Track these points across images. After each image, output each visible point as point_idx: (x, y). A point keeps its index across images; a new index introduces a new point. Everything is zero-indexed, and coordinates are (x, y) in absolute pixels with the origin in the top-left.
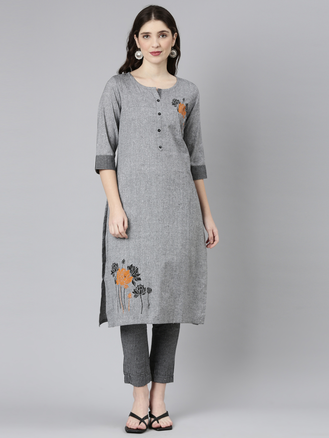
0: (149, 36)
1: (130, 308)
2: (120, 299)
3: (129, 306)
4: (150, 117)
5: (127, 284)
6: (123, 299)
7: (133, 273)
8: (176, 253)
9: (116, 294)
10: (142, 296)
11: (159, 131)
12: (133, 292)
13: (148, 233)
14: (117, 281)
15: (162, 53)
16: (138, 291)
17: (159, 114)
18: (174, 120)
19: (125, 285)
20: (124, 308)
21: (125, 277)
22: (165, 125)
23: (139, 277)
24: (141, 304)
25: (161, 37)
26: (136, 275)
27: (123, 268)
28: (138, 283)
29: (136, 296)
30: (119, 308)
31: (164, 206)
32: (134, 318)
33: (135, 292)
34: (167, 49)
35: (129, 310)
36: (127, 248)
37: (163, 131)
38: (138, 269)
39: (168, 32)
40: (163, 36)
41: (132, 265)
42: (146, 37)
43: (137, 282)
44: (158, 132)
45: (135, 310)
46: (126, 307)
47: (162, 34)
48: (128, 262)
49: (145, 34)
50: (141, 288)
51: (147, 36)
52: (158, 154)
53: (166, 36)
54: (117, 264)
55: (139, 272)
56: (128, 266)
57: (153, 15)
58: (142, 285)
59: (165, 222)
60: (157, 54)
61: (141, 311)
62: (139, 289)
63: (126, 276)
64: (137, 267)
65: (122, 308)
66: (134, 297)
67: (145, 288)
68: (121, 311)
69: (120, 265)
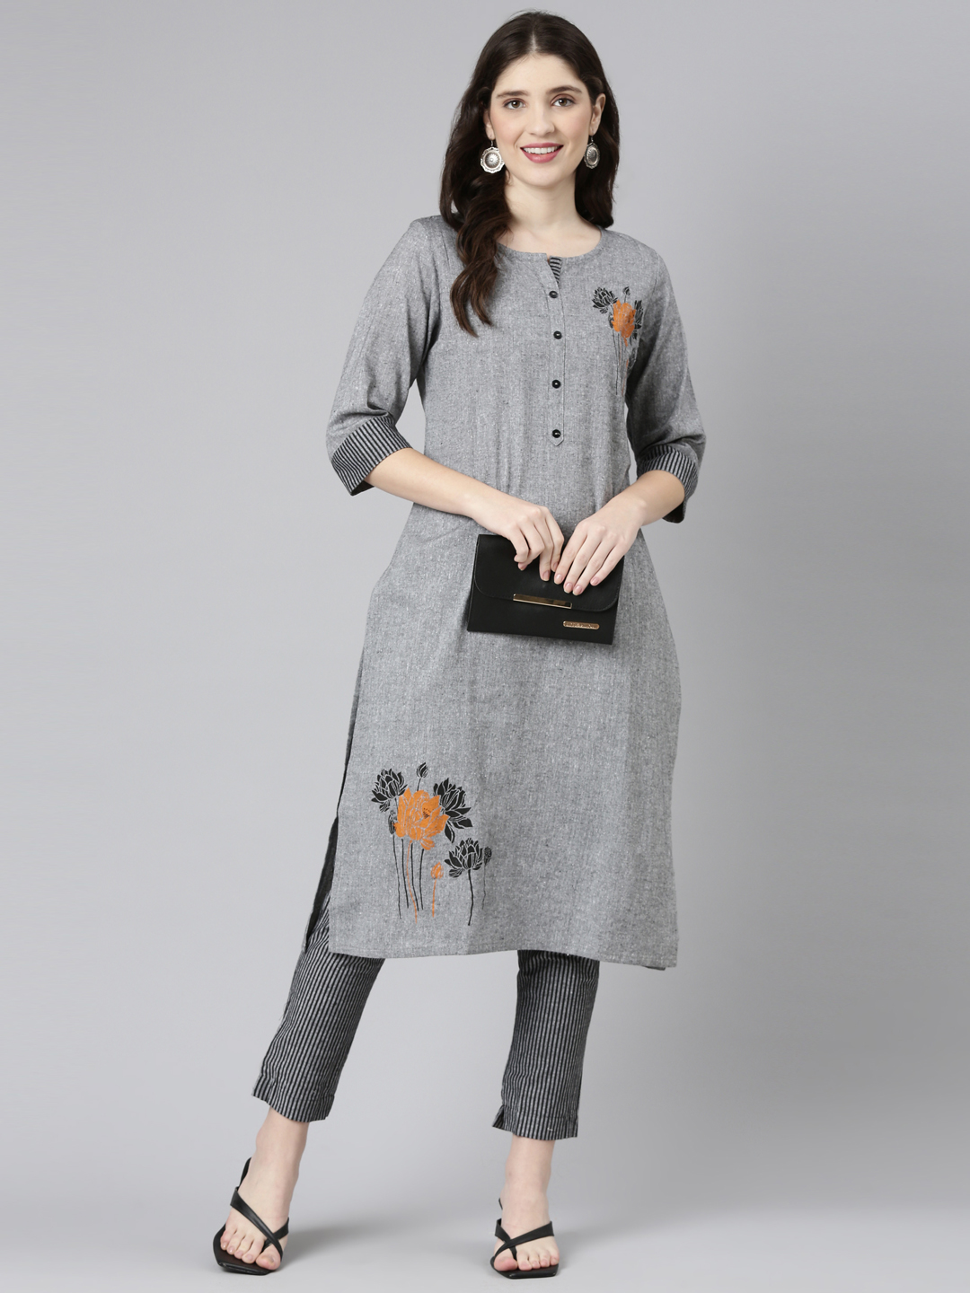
0: (523, 102)
1: (436, 907)
2: (408, 880)
3: (433, 902)
4: (532, 342)
5: (430, 835)
6: (416, 880)
7: (448, 805)
8: (577, 750)
9: (394, 862)
10: (473, 873)
11: (556, 384)
12: (447, 861)
13: (497, 688)
14: (401, 824)
16: (461, 858)
17: (558, 335)
18: (602, 351)
19: (425, 840)
20: (420, 906)
21: (427, 816)
22: (576, 369)
23: (467, 816)
24: (469, 898)
25: (557, 104)
26: (459, 810)
27: (419, 792)
28: (461, 834)
29: (454, 874)
30: (403, 904)
32: (448, 937)
33: (452, 860)
34: (576, 138)
35: (433, 913)
36: (434, 730)
37: (570, 386)
38: (463, 792)
39: (578, 91)
40: (564, 102)
41: (447, 782)
42: (513, 105)
43: (460, 830)
44: (554, 390)
45: (451, 914)
46: (426, 903)
47: (561, 97)
48: (436, 772)
49: (509, 97)
50: (471, 849)
51: (517, 103)
52: (548, 455)
53: (573, 101)
54: (399, 774)
55: (468, 802)
56: (436, 785)
57: (533, 40)
58: (475, 840)
59: (551, 657)
61: (467, 917)
62: (464, 853)
63: (428, 812)
64: (460, 788)
65: (413, 906)
66: (451, 875)
67: (481, 850)
68: (409, 914)
69: (411, 780)
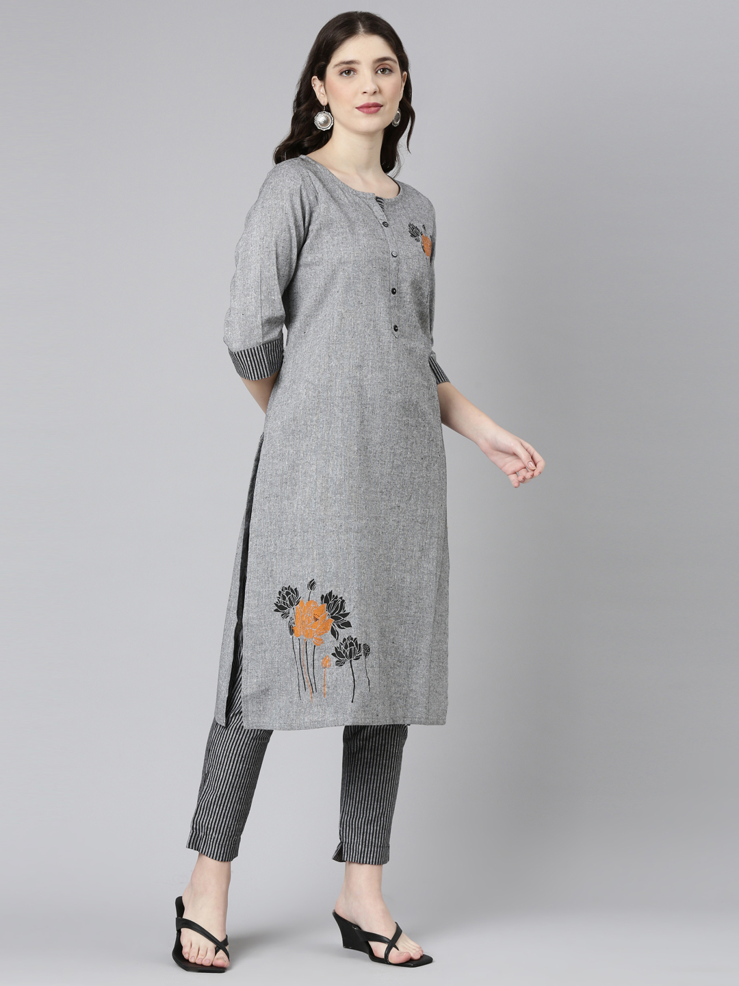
0: (354, 70)
1: (326, 689)
2: (305, 670)
3: (324, 685)
5: (320, 635)
6: (311, 669)
7: (332, 611)
9: (293, 657)
10: (353, 662)
11: (394, 291)
12: (333, 654)
13: (364, 521)
14: (297, 628)
15: (382, 108)
16: (344, 651)
17: (394, 255)
19: (316, 638)
20: (314, 690)
21: (316, 620)
22: (405, 280)
23: (347, 619)
24: (352, 682)
25: (379, 72)
26: (341, 615)
27: (310, 601)
28: (344, 633)
29: (339, 663)
30: (302, 688)
31: (393, 462)
32: (336, 712)
33: (337, 653)
34: (392, 99)
35: (325, 694)
36: (319, 554)
37: (400, 293)
38: (343, 601)
39: (395, 62)
40: (384, 70)
41: (331, 593)
42: (346, 73)
43: (342, 630)
44: (393, 295)
45: (338, 694)
46: (319, 687)
47: (382, 66)
48: (322, 586)
49: (344, 67)
50: (351, 644)
51: (348, 72)
52: (392, 344)
53: (391, 71)
54: (296, 589)
55: (347, 609)
56: (323, 596)
57: (361, 26)
58: (354, 637)
59: (393, 497)
60: (373, 109)
61: (351, 696)
62: (346, 647)
63: (317, 617)
64: (341, 598)
65: (309, 690)
66: (337, 665)
67: (360, 645)
68: (306, 696)
69: (304, 593)
